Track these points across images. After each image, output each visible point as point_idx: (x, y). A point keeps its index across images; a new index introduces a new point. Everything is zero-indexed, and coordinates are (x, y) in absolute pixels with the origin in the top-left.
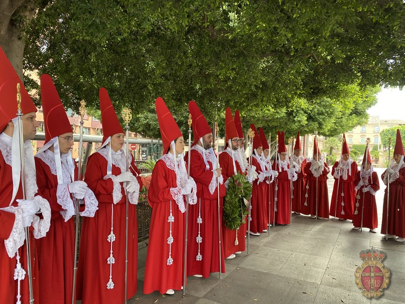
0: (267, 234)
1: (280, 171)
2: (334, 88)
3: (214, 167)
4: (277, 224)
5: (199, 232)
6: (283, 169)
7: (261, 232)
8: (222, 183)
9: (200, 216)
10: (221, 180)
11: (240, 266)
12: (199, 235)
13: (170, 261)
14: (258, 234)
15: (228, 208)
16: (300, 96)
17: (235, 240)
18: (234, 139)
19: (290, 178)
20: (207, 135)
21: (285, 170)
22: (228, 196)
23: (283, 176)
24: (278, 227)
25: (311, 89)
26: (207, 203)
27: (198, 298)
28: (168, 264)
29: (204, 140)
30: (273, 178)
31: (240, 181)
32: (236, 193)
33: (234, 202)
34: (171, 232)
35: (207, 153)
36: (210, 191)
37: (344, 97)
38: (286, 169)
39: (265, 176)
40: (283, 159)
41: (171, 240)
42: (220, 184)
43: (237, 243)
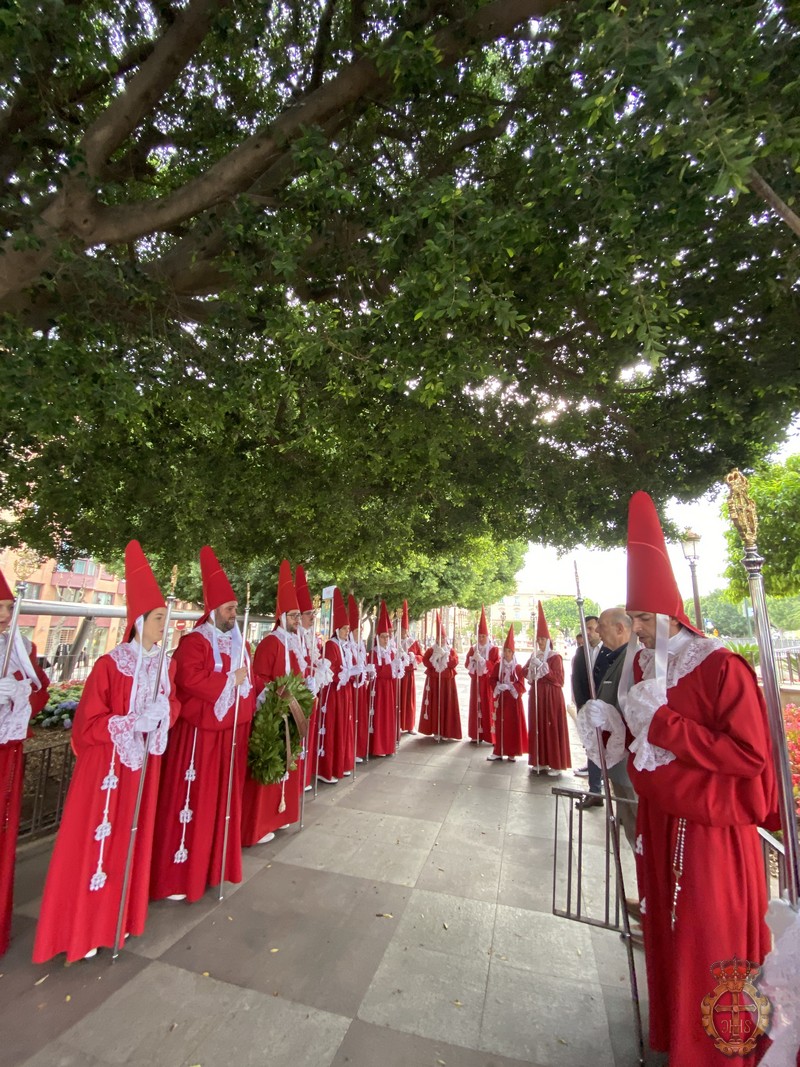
0: (350, 779)
1: (380, 663)
2: (460, 541)
3: (234, 667)
4: (373, 756)
5: (188, 800)
6: (383, 660)
7: (338, 775)
8: (246, 696)
9: (192, 766)
10: (245, 689)
11: (274, 859)
12: (186, 807)
13: (99, 880)
14: (334, 780)
15: (258, 741)
16: (418, 551)
17: (280, 801)
18: (292, 612)
19: (394, 676)
20: (225, 606)
21: (387, 663)
22: (261, 717)
23: (384, 671)
24: (374, 761)
25: (432, 541)
26: (209, 738)
27: (147, 962)
28: (92, 888)
29: (218, 615)
30: (364, 677)
31: (289, 688)
32: (276, 711)
33: (270, 729)
34: (106, 812)
35: (223, 639)
36: (216, 714)
37: (475, 555)
38: (388, 661)
39: (350, 674)
40: (384, 644)
41: (104, 831)
42: (241, 697)
43: (283, 807)
